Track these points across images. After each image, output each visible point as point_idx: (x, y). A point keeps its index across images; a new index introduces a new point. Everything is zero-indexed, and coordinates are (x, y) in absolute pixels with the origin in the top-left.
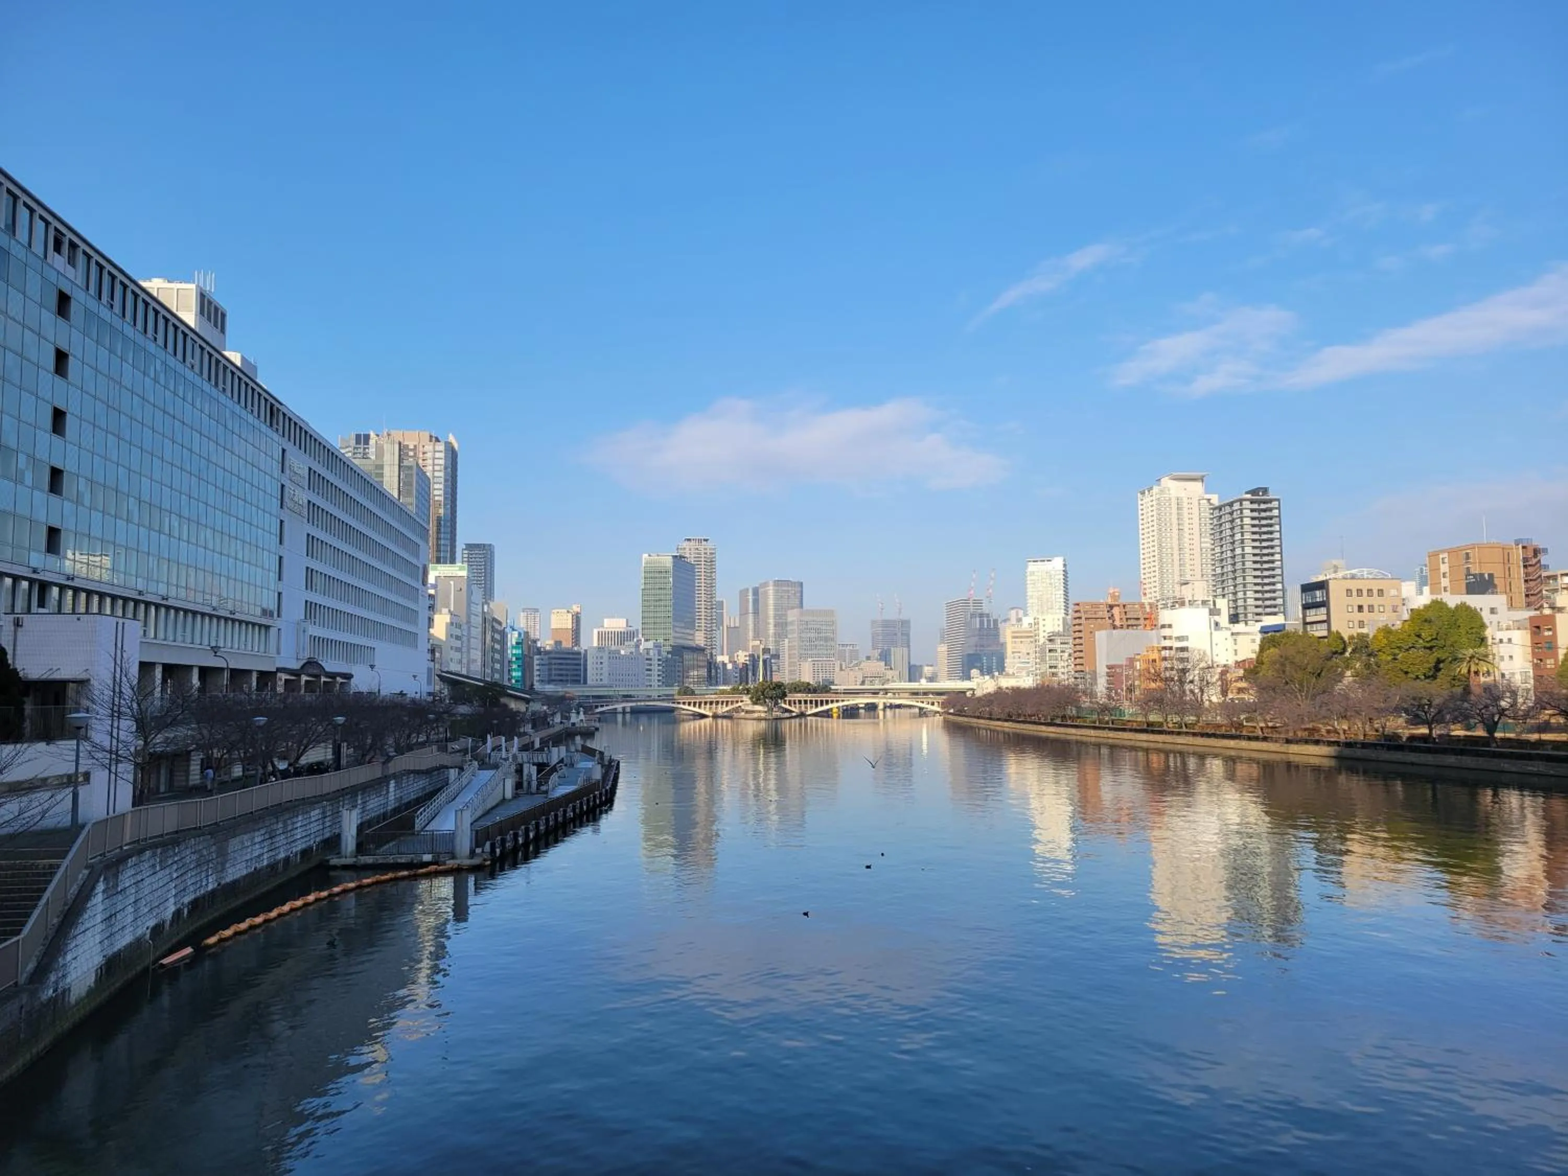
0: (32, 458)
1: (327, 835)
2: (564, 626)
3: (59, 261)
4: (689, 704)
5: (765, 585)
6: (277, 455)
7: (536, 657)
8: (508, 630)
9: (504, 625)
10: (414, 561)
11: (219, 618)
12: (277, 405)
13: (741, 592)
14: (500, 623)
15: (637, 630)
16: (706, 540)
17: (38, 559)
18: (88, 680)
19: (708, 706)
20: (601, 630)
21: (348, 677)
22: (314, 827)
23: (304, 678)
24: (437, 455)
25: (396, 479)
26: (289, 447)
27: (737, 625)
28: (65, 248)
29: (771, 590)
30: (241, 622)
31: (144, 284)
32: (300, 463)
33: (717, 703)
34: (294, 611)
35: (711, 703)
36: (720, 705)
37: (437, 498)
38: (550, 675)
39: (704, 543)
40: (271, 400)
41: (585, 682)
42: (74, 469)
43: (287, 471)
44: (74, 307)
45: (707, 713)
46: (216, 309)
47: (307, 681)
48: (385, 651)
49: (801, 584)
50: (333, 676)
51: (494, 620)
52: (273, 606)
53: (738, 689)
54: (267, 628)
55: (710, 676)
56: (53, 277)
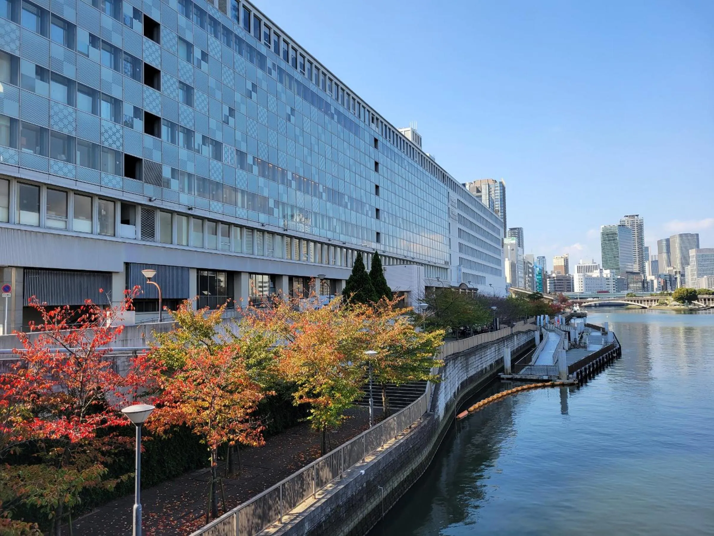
0: (370, 205)
1: (497, 359)
2: (560, 264)
3: (373, 126)
4: (635, 301)
5: (673, 237)
6: (446, 195)
7: (548, 279)
8: (534, 267)
9: (533, 265)
10: (498, 237)
11: (430, 265)
12: (445, 173)
13: (658, 241)
14: (531, 264)
15: (599, 265)
16: (637, 216)
17: (375, 246)
18: (410, 291)
19: (646, 302)
20: (579, 265)
21: (476, 290)
22: (493, 355)
23: (461, 290)
24: (497, 188)
25: (488, 201)
26: (450, 191)
27: (657, 259)
28: (375, 120)
29: (678, 240)
30: (437, 267)
31: (400, 130)
32: (454, 196)
33: (651, 301)
34: (456, 262)
35: (648, 301)
36: (653, 302)
37: (497, 208)
38: (555, 288)
39: (636, 217)
40: (443, 172)
41: (573, 291)
42: (383, 209)
43: (450, 201)
44: (379, 143)
45: (646, 306)
46: (418, 137)
47: (462, 292)
48: (490, 278)
49: (697, 235)
50: (470, 289)
51: (529, 262)
52: (448, 260)
53: (664, 293)
54: (447, 269)
55: (644, 287)
56: (372, 133)
